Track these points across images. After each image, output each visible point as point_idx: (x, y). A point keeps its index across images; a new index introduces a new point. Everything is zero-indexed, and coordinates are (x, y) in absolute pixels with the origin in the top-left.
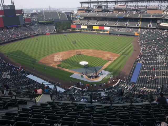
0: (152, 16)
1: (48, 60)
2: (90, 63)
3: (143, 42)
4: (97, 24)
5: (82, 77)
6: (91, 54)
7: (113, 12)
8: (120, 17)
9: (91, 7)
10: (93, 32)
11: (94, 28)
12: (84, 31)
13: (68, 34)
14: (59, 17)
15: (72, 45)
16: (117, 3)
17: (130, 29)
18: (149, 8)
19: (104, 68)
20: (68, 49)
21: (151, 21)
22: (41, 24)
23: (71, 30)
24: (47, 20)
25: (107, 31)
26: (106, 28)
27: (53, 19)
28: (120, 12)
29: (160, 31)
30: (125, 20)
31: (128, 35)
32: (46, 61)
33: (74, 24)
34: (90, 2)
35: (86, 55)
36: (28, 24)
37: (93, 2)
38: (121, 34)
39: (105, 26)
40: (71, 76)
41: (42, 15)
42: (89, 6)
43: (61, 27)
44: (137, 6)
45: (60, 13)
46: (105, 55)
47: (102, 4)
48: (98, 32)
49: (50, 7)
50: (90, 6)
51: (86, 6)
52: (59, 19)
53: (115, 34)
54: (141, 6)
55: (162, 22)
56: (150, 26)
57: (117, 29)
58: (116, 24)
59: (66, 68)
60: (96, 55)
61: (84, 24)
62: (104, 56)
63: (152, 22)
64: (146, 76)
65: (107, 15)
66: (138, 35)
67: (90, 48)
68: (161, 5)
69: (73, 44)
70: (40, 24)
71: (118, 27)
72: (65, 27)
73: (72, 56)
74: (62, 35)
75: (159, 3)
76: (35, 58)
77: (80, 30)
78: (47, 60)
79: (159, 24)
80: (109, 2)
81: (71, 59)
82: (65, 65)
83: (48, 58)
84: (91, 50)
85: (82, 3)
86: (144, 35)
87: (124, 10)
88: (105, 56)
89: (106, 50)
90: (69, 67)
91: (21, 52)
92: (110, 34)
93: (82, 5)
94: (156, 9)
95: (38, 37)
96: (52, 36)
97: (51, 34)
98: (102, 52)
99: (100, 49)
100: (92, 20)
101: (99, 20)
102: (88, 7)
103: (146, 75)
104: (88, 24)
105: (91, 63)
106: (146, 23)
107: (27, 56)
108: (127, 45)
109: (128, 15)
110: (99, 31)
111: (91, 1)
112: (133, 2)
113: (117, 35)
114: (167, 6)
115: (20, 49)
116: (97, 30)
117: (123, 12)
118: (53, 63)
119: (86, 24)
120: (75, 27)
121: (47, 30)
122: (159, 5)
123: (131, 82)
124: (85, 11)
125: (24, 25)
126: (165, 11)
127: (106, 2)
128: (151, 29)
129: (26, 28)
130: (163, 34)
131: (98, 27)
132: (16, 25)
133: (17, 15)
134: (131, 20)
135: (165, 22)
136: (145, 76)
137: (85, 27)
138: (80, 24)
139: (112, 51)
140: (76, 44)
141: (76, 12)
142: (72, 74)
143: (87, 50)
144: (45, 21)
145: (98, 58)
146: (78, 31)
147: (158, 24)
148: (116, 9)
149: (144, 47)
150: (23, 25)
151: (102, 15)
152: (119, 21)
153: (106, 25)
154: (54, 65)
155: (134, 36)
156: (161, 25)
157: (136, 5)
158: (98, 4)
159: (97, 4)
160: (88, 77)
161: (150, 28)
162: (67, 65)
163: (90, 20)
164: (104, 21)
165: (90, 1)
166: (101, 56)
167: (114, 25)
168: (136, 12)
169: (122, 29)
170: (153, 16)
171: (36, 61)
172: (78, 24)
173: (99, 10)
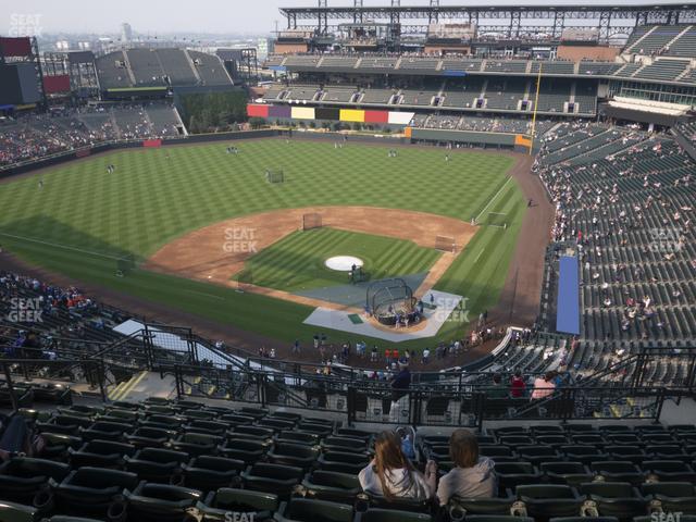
0: (576, 68)
1: (185, 257)
2: (370, 261)
3: (554, 175)
4: (359, 103)
5: (355, 320)
6: (362, 224)
7: (422, 49)
8: (453, 71)
9: (329, 30)
10: (343, 132)
11: (346, 116)
12: (303, 130)
13: (242, 144)
14: (195, 72)
15: (269, 190)
16: (437, 18)
17: (495, 123)
18: (566, 37)
19: (434, 282)
20: (261, 205)
21: (573, 91)
22: (115, 99)
23: (246, 127)
24: (141, 85)
25: (400, 128)
26: (395, 118)
27: (166, 79)
28: (449, 51)
29: (612, 129)
30: (473, 83)
31: (488, 146)
32: (179, 258)
33: (259, 100)
34: (327, 10)
35: (344, 231)
36: (59, 101)
37: (338, 11)
38: (460, 143)
39: (392, 109)
40: (308, 321)
41: (118, 63)
42: (319, 26)
43: (206, 113)
44: (515, 29)
45: (195, 55)
46: (421, 228)
47: (377, 21)
48: (365, 133)
49: (127, 28)
50: (326, 26)
51: (308, 25)
52: (194, 81)
53: (434, 142)
54: (531, 29)
55: (617, 93)
56: (571, 108)
57: (444, 120)
58: (436, 102)
59: (274, 285)
60: (383, 228)
61: (305, 102)
62: (419, 233)
63: (577, 94)
64: (611, 305)
65: (398, 63)
66: (529, 143)
67: (352, 200)
68: (609, 27)
69: (273, 185)
70: (111, 99)
71: (444, 112)
72: (221, 115)
73: (287, 233)
74: (214, 149)
75: (601, 18)
76: (126, 248)
77: (288, 125)
78: (180, 254)
79: (605, 100)
80: (404, 9)
81: (285, 247)
82: (267, 274)
83: (181, 245)
84: (357, 210)
85: (291, 12)
86: (554, 146)
87: (466, 46)
88: (422, 232)
89: (417, 207)
90: (287, 280)
91: (52, 222)
92: (413, 141)
93: (292, 20)
94: (593, 44)
95: (113, 157)
96: (170, 150)
97: (165, 142)
98: (402, 215)
99: (392, 204)
100: (335, 83)
101: (364, 85)
102: (317, 32)
103: (609, 303)
104: (321, 101)
105: (374, 260)
106: (556, 97)
107: (85, 239)
108: (494, 186)
109: (483, 66)
110: (365, 128)
111: (329, 6)
112: (501, 13)
113: (443, 144)
114: (631, 30)
115: (47, 211)
116: (357, 126)
117: (465, 52)
118: (213, 265)
119: (313, 101)
120: (264, 115)
121: (145, 125)
122: (600, 27)
123: (559, 333)
124: (304, 49)
125: (42, 107)
126: (627, 51)
127: (394, 11)
128: (574, 119)
129: (53, 120)
130: (625, 140)
131: (363, 112)
132: (6, 107)
133: (9, 60)
134: (495, 83)
135: (628, 94)
136: (605, 307)
137: (309, 114)
138: (285, 100)
139: (444, 210)
140: (286, 186)
141: (263, 50)
142: (309, 310)
143: (340, 211)
144: (135, 86)
145: (397, 240)
146: (280, 132)
147: (601, 100)
148: (433, 41)
149: (565, 190)
150: (38, 103)
151: (376, 62)
152: (448, 88)
153: (398, 105)
154: (218, 277)
155: (511, 147)
156: (612, 104)
157: (511, 27)
158: (358, 20)
159: (355, 18)
160: (380, 320)
161: (570, 117)
162: (276, 276)
163: (328, 82)
164: (385, 88)
165: (323, 6)
166: (405, 233)
167: (431, 107)
168: (515, 53)
169: (462, 120)
170: (583, 68)
171: (137, 263)
172: (274, 103)
173: (364, 44)
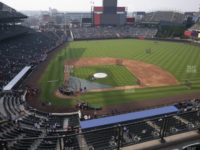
12: (196, 41)
41: (150, 15)
45: (177, 14)
52: (169, 22)
72: (173, 33)
97: (146, 39)
133: (118, 13)
138: (195, 30)
144: (149, 22)
